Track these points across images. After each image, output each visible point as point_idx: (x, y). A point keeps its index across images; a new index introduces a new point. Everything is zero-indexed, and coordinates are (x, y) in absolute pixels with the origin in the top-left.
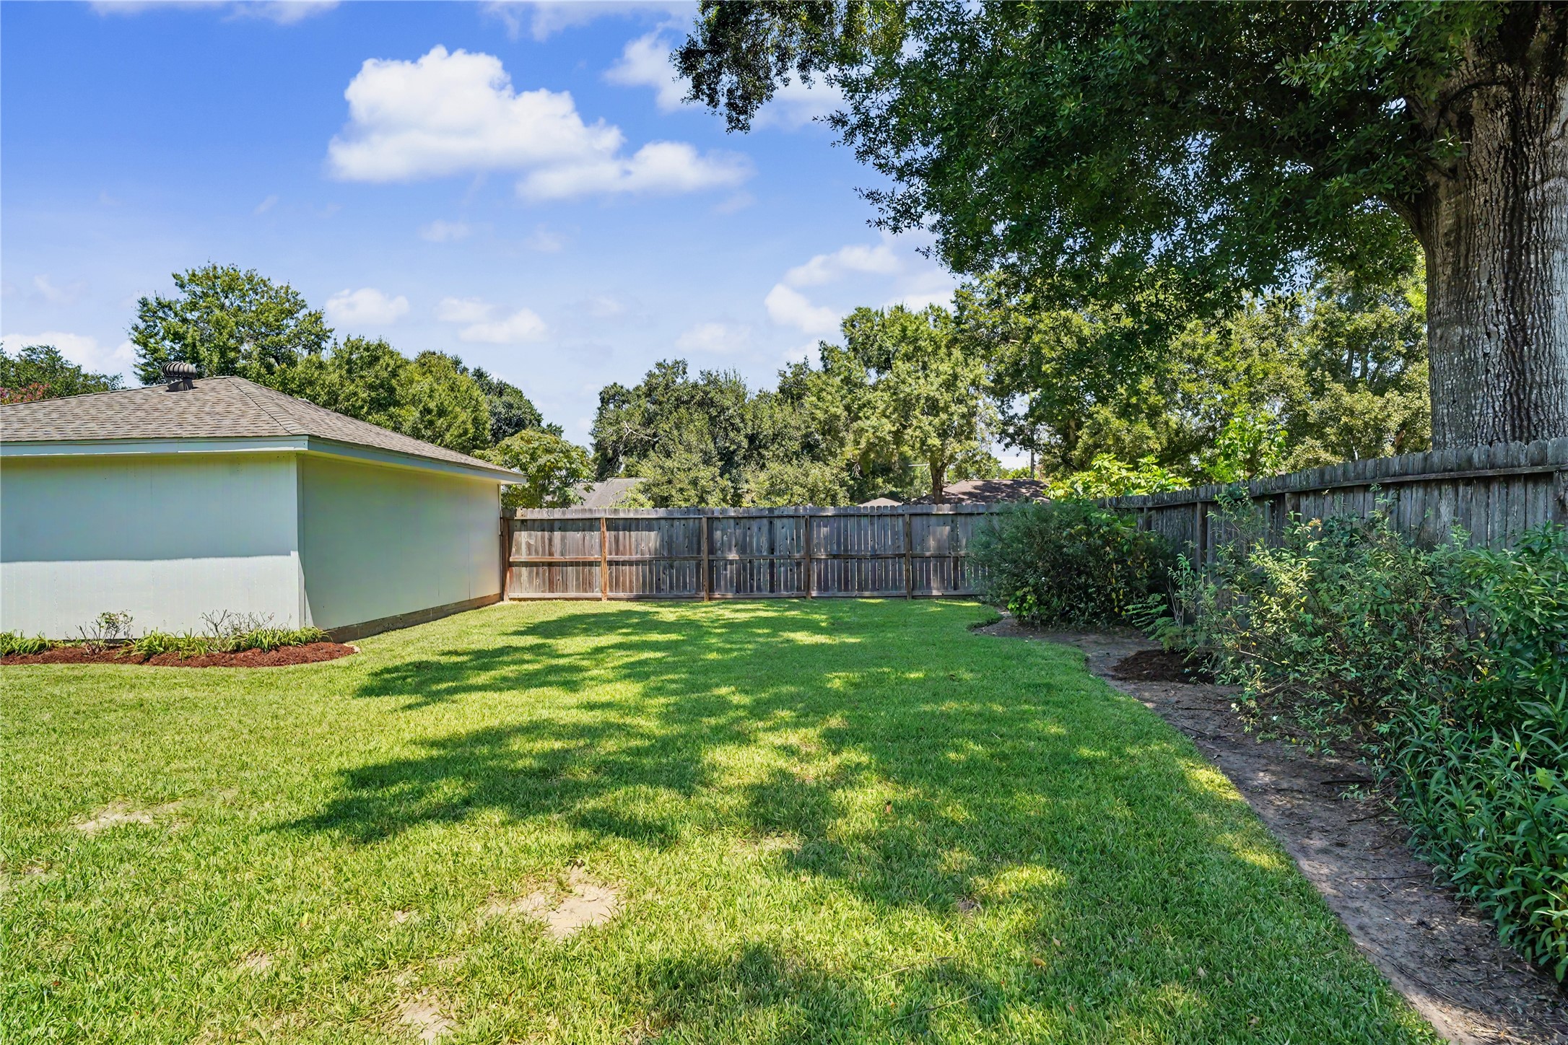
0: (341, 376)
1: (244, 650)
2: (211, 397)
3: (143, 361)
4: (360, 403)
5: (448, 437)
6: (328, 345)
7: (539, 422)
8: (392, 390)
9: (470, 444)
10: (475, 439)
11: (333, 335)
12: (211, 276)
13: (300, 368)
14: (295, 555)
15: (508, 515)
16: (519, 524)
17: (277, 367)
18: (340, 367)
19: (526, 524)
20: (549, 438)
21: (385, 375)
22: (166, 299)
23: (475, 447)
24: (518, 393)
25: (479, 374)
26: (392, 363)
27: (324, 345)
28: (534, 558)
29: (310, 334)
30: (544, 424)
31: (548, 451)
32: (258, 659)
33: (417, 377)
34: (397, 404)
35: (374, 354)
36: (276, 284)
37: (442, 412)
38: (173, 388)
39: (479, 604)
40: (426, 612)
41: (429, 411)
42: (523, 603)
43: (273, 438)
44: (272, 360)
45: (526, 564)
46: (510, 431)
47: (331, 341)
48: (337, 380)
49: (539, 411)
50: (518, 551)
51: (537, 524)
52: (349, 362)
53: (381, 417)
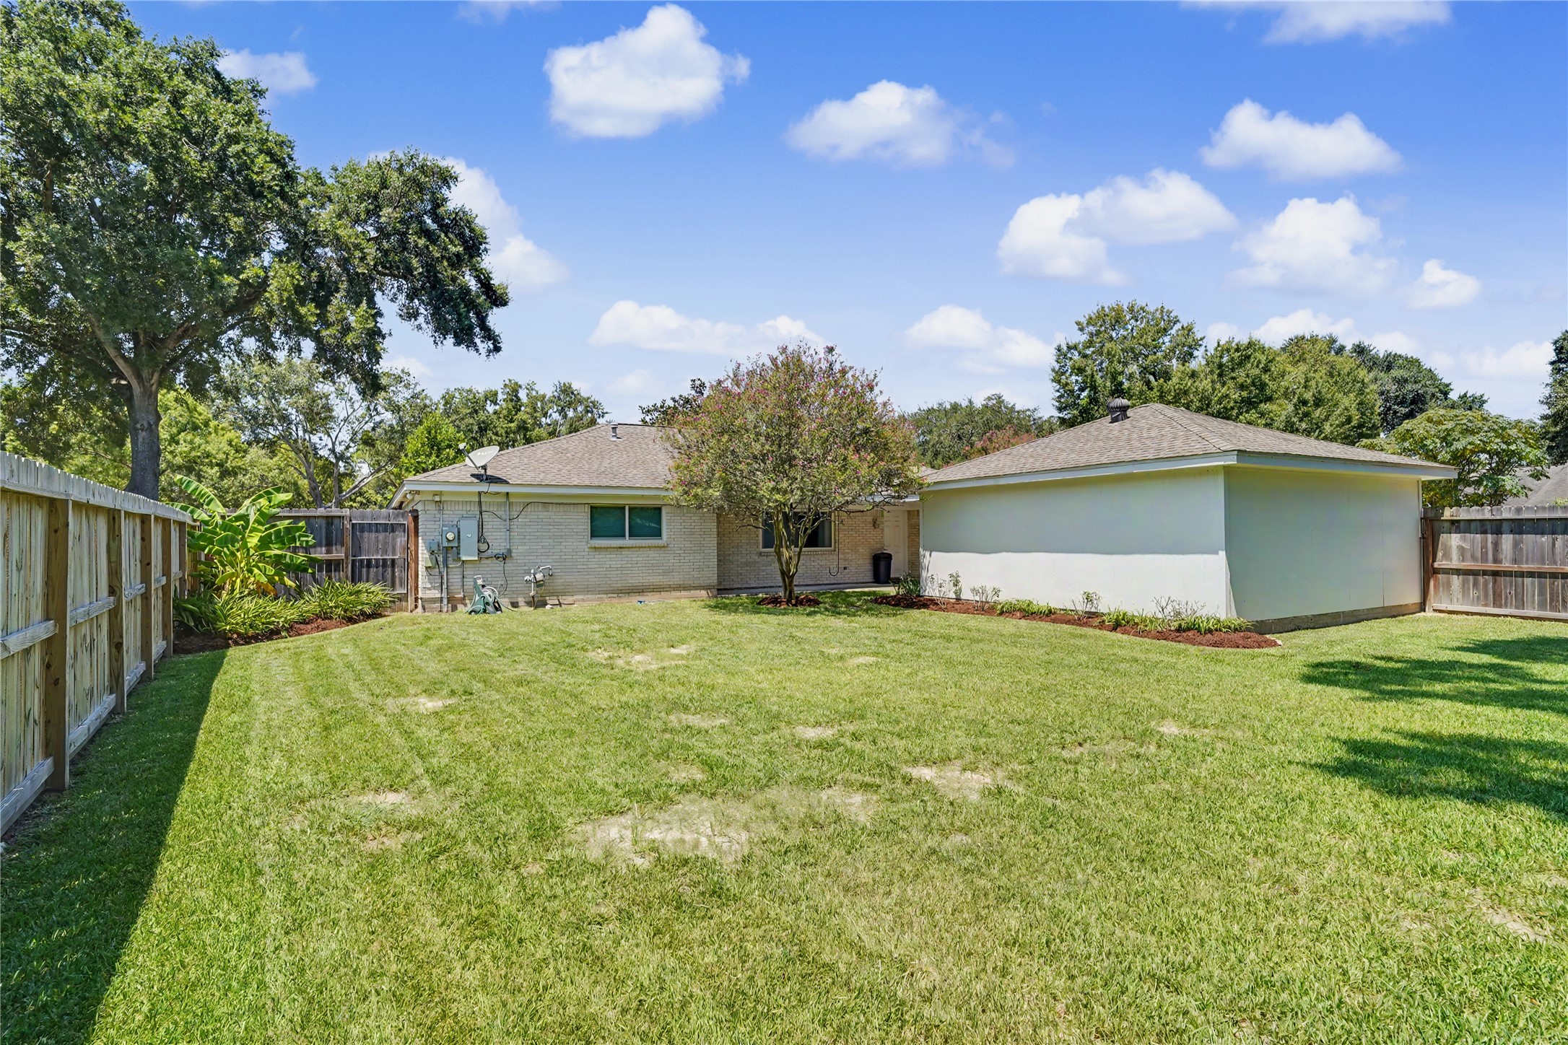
0: (1213, 382)
1: (1184, 631)
2: (1143, 423)
3: (1058, 394)
4: (1232, 404)
5: (1327, 428)
6: (1198, 353)
7: (1446, 394)
8: (1263, 386)
9: (1356, 433)
10: (1361, 426)
11: (1204, 343)
12: (1101, 316)
13: (1175, 380)
14: (1222, 554)
15: (1430, 515)
16: (1447, 525)
17: (1154, 383)
18: (1212, 372)
19: (1456, 525)
20: (1465, 416)
21: (1257, 371)
22: (1072, 342)
23: (1361, 436)
24: (1414, 363)
25: (1360, 350)
26: (1263, 358)
27: (1196, 353)
28: (1468, 565)
29: (1184, 345)
30: (1454, 396)
31: (1468, 431)
32: (1198, 639)
33: (1289, 368)
34: (1269, 399)
35: (1245, 354)
36: (1151, 308)
37: (1318, 402)
38: (1114, 420)
39: (1394, 612)
40: (1337, 615)
41: (1305, 403)
42: (1454, 616)
43: (1207, 455)
44: (1151, 378)
45: (1458, 572)
46: (1404, 410)
47: (1202, 349)
48: (1209, 387)
49: (1445, 381)
50: (1447, 556)
51: (1473, 525)
52: (1220, 366)
53: (1253, 415)
